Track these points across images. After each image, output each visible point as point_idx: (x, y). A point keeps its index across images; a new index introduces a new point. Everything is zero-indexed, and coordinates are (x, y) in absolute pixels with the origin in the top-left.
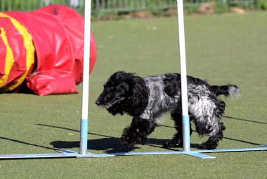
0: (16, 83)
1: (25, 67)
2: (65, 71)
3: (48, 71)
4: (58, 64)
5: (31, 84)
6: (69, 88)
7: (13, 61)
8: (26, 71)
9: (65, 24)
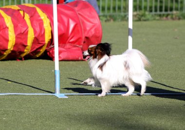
0: (39, 52)
1: (44, 41)
2: (77, 45)
3: (63, 45)
4: (71, 41)
5: (50, 53)
6: (77, 57)
7: (34, 37)
8: (45, 44)
9: (80, 13)
